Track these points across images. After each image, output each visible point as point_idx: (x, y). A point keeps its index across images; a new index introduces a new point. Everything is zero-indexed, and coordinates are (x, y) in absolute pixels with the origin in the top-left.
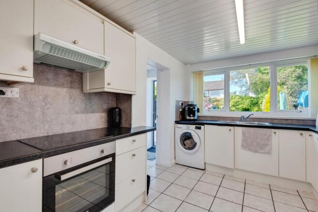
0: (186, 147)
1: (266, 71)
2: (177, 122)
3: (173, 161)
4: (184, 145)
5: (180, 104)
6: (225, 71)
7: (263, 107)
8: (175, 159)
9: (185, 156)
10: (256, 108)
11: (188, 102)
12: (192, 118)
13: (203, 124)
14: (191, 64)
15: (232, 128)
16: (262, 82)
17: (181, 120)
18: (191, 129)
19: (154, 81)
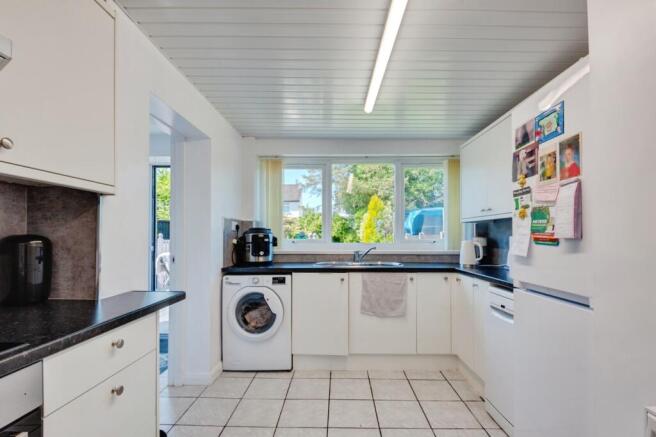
0: (251, 328)
1: (364, 176)
2: (226, 271)
3: (219, 366)
4: (244, 323)
5: (234, 228)
6: (325, 165)
7: (361, 234)
8: (222, 359)
9: (246, 348)
10: (350, 237)
11: (251, 223)
12: (261, 259)
13: (289, 272)
14: (257, 138)
15: (344, 275)
16: (358, 193)
17: (235, 266)
18: (262, 284)
19: (155, 167)
